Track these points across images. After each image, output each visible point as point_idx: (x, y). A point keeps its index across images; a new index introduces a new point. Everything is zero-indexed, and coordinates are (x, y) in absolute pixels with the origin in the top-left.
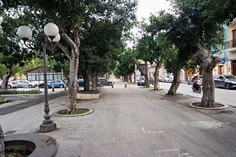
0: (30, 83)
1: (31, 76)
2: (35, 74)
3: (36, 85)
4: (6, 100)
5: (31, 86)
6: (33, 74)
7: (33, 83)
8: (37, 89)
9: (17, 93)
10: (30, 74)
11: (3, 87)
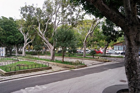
0: (116, 52)
1: (116, 48)
2: (118, 46)
3: (119, 53)
4: (108, 60)
5: (116, 54)
6: (117, 46)
7: (118, 52)
8: (120, 55)
9: (111, 57)
10: (115, 46)
11: (104, 53)
